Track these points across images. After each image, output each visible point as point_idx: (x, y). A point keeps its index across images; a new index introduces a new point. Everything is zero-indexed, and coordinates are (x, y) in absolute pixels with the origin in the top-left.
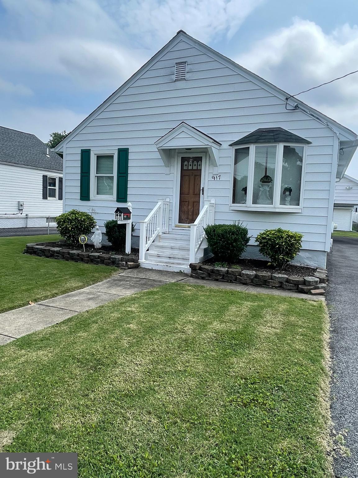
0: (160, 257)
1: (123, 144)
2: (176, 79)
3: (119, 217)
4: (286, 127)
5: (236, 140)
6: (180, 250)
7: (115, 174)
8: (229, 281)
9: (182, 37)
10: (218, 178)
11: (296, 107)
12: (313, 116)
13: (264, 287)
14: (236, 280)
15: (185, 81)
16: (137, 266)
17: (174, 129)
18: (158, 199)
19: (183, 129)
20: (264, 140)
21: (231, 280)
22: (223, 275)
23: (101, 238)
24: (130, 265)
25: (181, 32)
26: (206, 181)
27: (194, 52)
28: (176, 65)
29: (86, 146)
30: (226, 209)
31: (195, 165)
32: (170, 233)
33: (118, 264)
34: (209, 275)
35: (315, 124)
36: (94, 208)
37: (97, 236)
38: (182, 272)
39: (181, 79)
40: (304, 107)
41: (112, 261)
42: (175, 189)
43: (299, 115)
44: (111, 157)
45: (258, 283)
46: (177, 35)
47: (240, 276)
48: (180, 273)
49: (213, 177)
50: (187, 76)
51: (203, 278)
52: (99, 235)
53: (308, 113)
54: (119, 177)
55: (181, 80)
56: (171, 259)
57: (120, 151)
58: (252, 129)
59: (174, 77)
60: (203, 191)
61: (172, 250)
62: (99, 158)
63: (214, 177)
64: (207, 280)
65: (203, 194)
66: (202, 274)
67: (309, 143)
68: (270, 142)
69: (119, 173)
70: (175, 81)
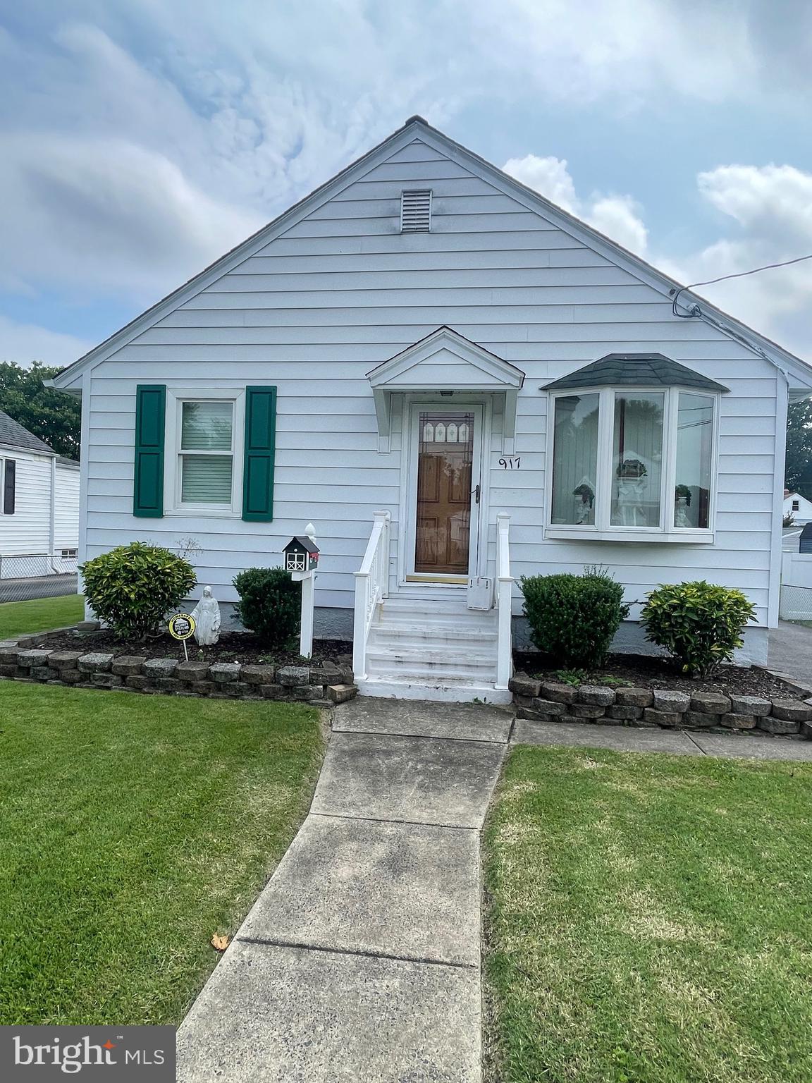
0: (404, 665)
1: (261, 376)
2: (405, 227)
3: (296, 562)
4: (671, 353)
5: (557, 377)
6: (449, 642)
7: (238, 451)
8: (626, 722)
9: (418, 133)
10: (515, 464)
11: (694, 313)
12: (730, 332)
13: (718, 732)
14: (642, 718)
15: (426, 236)
16: (352, 696)
17: (416, 344)
18: (375, 514)
19: (444, 343)
21: (630, 720)
22: (608, 708)
23: (218, 618)
24: (340, 693)
25: (416, 122)
26: (485, 470)
27: (449, 170)
28: (404, 196)
29: (152, 376)
30: (535, 536)
31: (452, 433)
32: (392, 596)
33: (305, 692)
34: (570, 709)
35: (734, 351)
36: (193, 537)
37: (205, 614)
38: (480, 704)
39: (417, 229)
40: (711, 313)
41: (287, 687)
42: (403, 490)
43: (700, 331)
44: (227, 404)
45: (702, 724)
46: (405, 127)
47: (652, 706)
48: (478, 708)
49: (502, 462)
50: (433, 224)
51: (554, 719)
52: (211, 609)
53: (721, 325)
54: (250, 456)
55: (419, 231)
56: (436, 666)
57: (252, 393)
58: (596, 355)
59: (399, 224)
60: (478, 495)
61: (424, 643)
62: (188, 408)
63: (505, 463)
64: (568, 722)
65: (477, 501)
66: (552, 707)
67: (724, 390)
69: (250, 448)
70: (402, 233)
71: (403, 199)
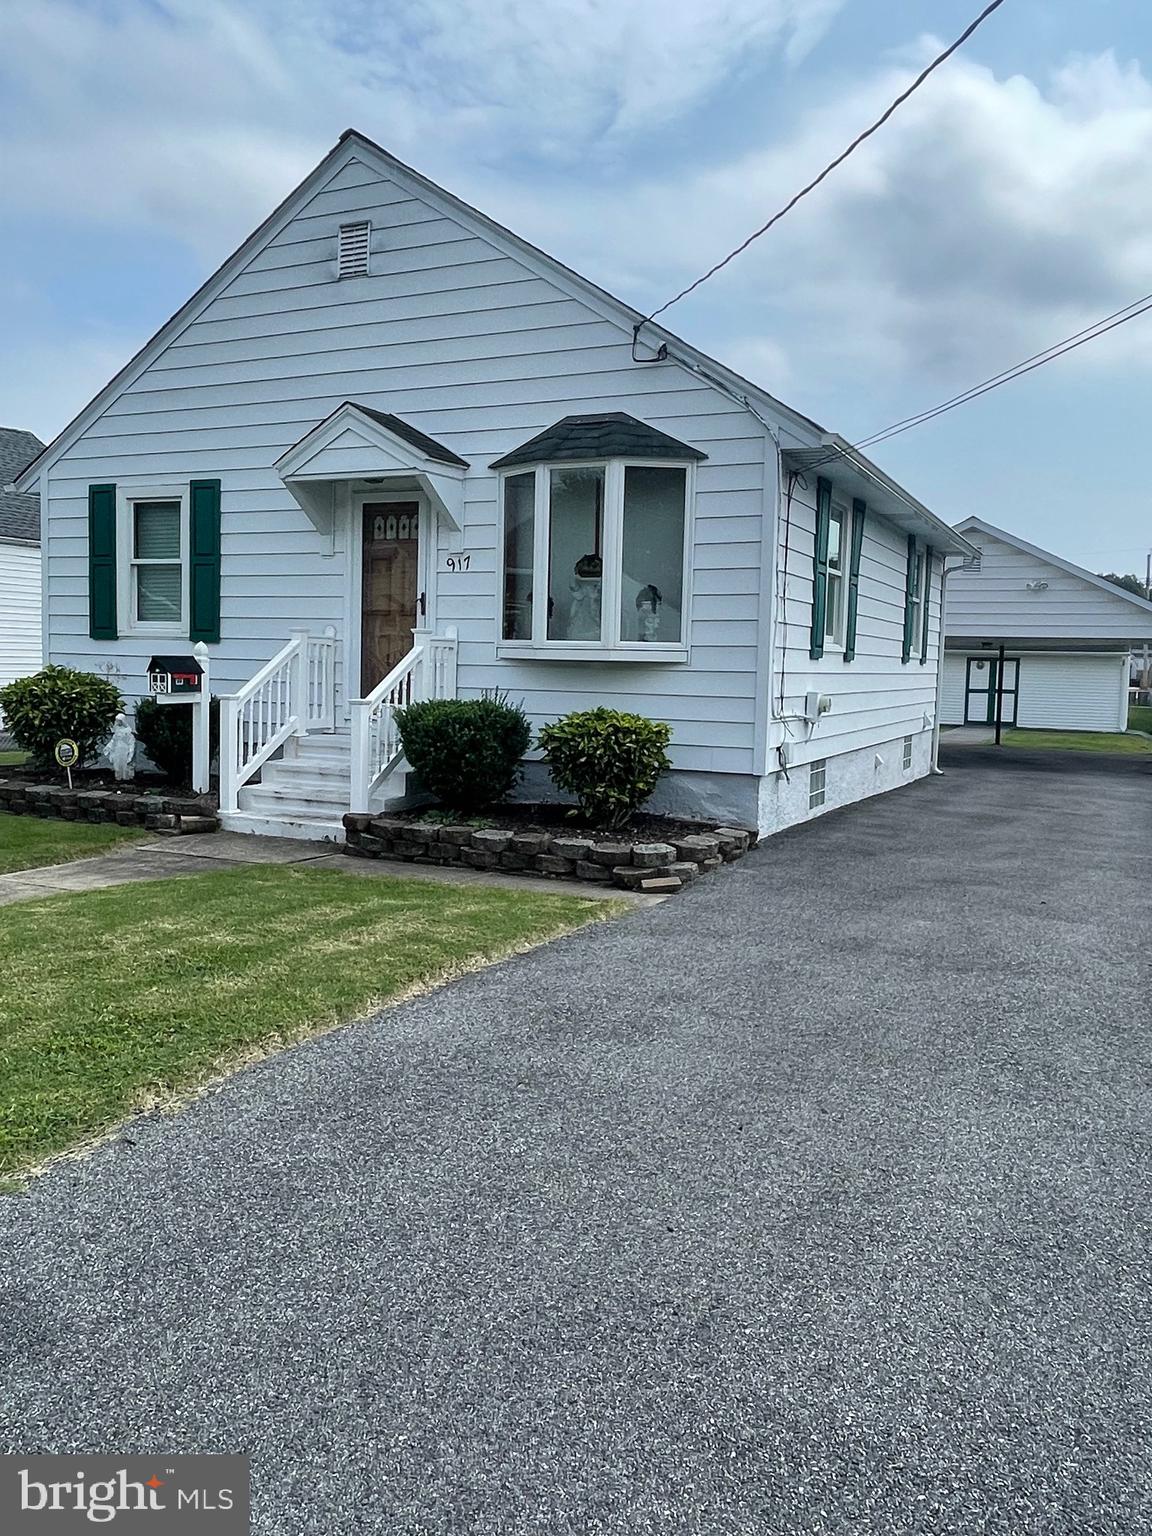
0: (285, 802)
1: (204, 468)
2: (342, 272)
3: (159, 683)
4: (638, 411)
5: (508, 451)
6: (345, 780)
7: (184, 559)
8: (441, 861)
9: (354, 151)
10: (464, 564)
11: (663, 352)
12: (706, 376)
13: (527, 875)
14: (458, 859)
15: (365, 279)
16: (211, 827)
17: (325, 421)
18: (292, 631)
19: (348, 423)
20: (570, 452)
21: (445, 859)
22: (427, 844)
23: (132, 750)
24: (185, 822)
25: (349, 135)
26: (431, 574)
27: (388, 193)
28: (343, 232)
29: (103, 473)
30: (488, 655)
31: (404, 527)
32: (340, 731)
33: (154, 820)
34: (390, 846)
35: (715, 402)
36: (114, 662)
37: (120, 744)
38: (329, 842)
39: (355, 272)
40: (686, 353)
41: (138, 814)
42: (347, 597)
43: (672, 377)
44: (174, 506)
45: (515, 866)
46: (341, 143)
47: (469, 845)
48: (326, 845)
49: (450, 562)
50: (373, 264)
51: (374, 856)
52: (125, 739)
53: (696, 368)
54: (196, 565)
55: (357, 275)
56: (311, 804)
57: (196, 488)
58: (550, 419)
59: (336, 268)
60: (423, 605)
61: (322, 780)
62: (141, 509)
63: (453, 563)
64: (385, 858)
65: (423, 613)
66: (373, 842)
67: (702, 457)
68: (585, 457)
69: (196, 554)
70: (340, 280)
71: (341, 235)
